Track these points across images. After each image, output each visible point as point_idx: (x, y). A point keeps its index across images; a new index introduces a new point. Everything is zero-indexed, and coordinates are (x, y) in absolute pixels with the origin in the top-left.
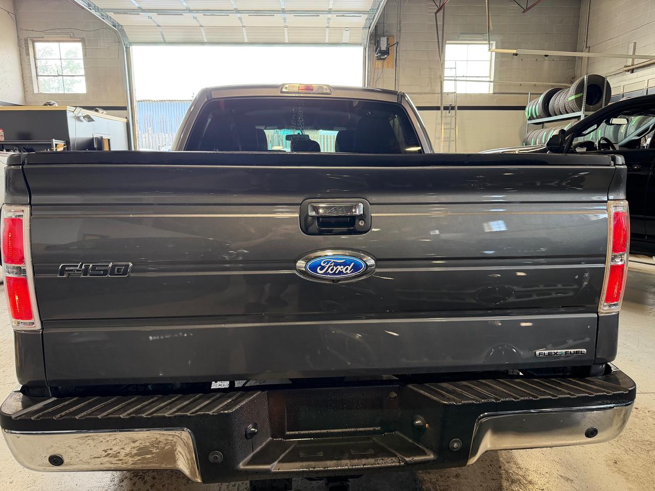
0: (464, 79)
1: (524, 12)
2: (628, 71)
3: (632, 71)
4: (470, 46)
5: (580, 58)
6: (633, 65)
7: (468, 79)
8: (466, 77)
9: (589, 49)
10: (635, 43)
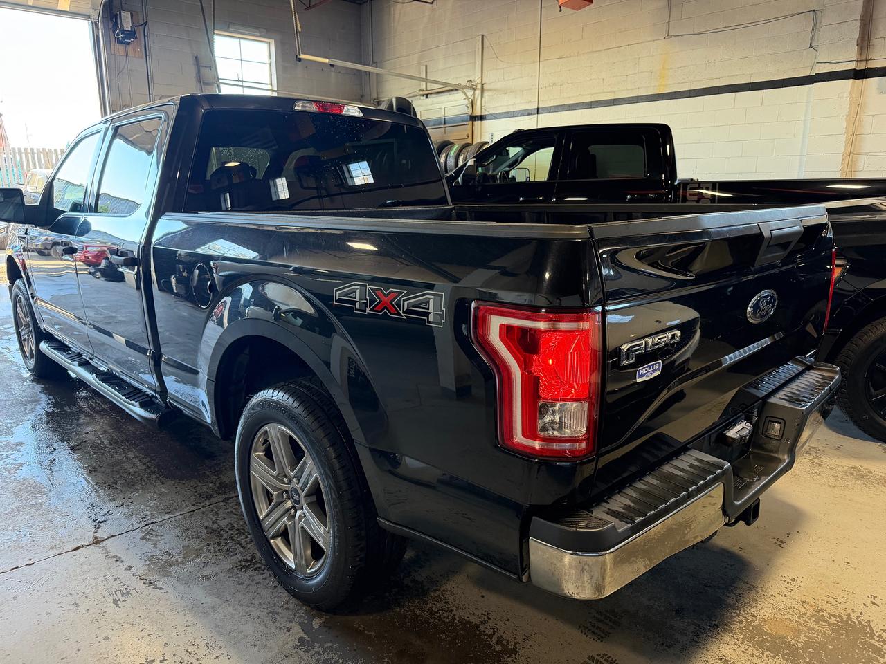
0: (240, 83)
1: (307, 9)
2: (423, 95)
3: (427, 96)
4: (242, 41)
5: (368, 74)
6: (427, 90)
7: (245, 84)
8: (242, 81)
9: (376, 64)
10: (426, 66)
